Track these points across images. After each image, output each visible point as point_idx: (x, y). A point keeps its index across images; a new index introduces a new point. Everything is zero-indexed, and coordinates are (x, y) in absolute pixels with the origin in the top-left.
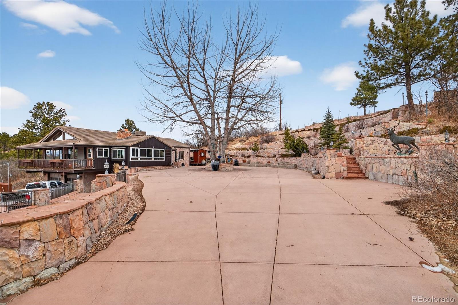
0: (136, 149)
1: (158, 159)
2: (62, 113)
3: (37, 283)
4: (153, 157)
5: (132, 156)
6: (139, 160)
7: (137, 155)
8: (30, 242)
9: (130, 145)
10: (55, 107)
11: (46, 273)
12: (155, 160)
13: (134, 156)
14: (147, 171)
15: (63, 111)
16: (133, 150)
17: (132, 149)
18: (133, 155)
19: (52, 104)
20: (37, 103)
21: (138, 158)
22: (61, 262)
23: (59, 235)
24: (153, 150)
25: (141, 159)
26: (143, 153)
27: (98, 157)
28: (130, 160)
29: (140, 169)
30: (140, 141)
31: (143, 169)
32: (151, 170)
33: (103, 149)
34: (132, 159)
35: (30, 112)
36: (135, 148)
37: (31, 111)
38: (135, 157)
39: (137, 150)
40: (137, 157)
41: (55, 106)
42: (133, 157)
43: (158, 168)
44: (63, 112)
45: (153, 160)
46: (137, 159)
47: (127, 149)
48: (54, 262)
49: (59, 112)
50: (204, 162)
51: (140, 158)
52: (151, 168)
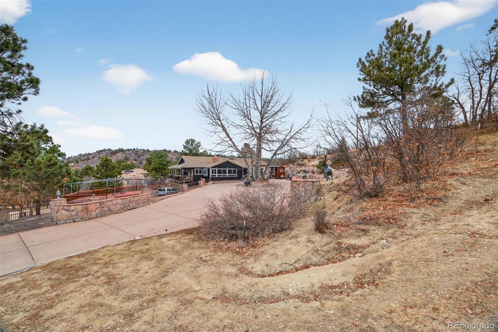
1: (232, 175)
2: (199, 145)
3: (74, 221)
4: (227, 174)
6: (217, 176)
7: (215, 173)
8: (73, 211)
9: (210, 167)
11: (77, 220)
12: (229, 176)
14: (222, 183)
16: (213, 170)
18: (212, 173)
19: (194, 139)
20: (186, 140)
22: (83, 218)
23: (82, 210)
24: (227, 169)
26: (219, 172)
27: (195, 174)
28: (211, 176)
29: (217, 182)
30: (217, 164)
31: (219, 182)
33: (199, 169)
34: (212, 176)
35: (183, 145)
36: (214, 169)
38: (214, 174)
40: (215, 175)
41: (196, 141)
45: (227, 176)
46: (216, 176)
47: (209, 170)
48: (81, 217)
49: (197, 144)
50: (282, 176)
52: (225, 181)
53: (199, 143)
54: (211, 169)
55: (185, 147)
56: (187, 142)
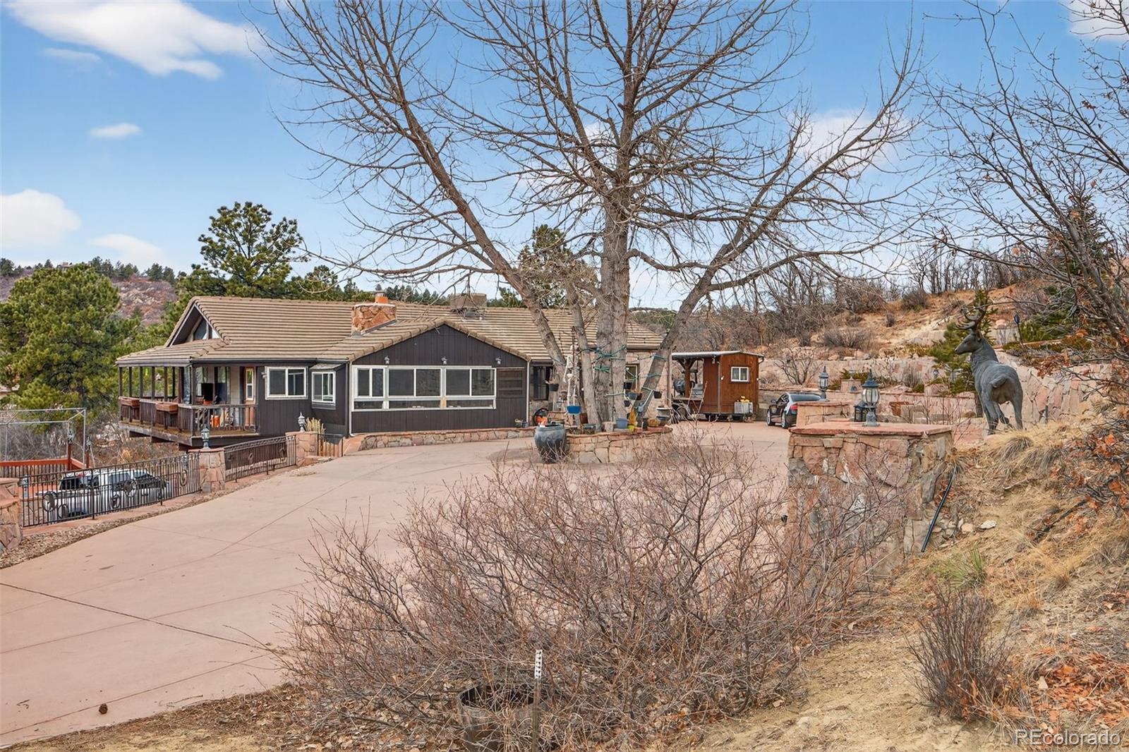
0: (373, 370)
1: (469, 403)
2: (286, 236)
4: (443, 397)
5: (359, 395)
6: (386, 406)
7: (378, 392)
9: (352, 358)
10: (270, 216)
12: (451, 408)
13: (368, 395)
14: (415, 448)
15: (291, 227)
16: (363, 375)
17: (360, 372)
18: (363, 391)
19: (261, 206)
20: (220, 208)
21: (382, 402)
24: (443, 370)
25: (392, 404)
26: (401, 384)
27: (269, 397)
28: (352, 409)
29: (386, 439)
30: (388, 343)
31: (398, 439)
32: (431, 443)
33: (287, 369)
34: (358, 404)
35: (200, 240)
36: (371, 368)
37: (203, 236)
38: (370, 397)
39: (378, 373)
40: (377, 398)
41: (270, 214)
42: (363, 398)
43: (460, 435)
44: (289, 229)
45: (443, 407)
46: (379, 404)
47: (342, 369)
49: (278, 232)
50: (744, 407)
51: (391, 402)
52: (430, 436)
53: (288, 226)
54: (354, 370)
55: (211, 251)
56: (224, 221)
